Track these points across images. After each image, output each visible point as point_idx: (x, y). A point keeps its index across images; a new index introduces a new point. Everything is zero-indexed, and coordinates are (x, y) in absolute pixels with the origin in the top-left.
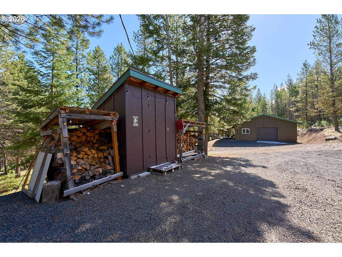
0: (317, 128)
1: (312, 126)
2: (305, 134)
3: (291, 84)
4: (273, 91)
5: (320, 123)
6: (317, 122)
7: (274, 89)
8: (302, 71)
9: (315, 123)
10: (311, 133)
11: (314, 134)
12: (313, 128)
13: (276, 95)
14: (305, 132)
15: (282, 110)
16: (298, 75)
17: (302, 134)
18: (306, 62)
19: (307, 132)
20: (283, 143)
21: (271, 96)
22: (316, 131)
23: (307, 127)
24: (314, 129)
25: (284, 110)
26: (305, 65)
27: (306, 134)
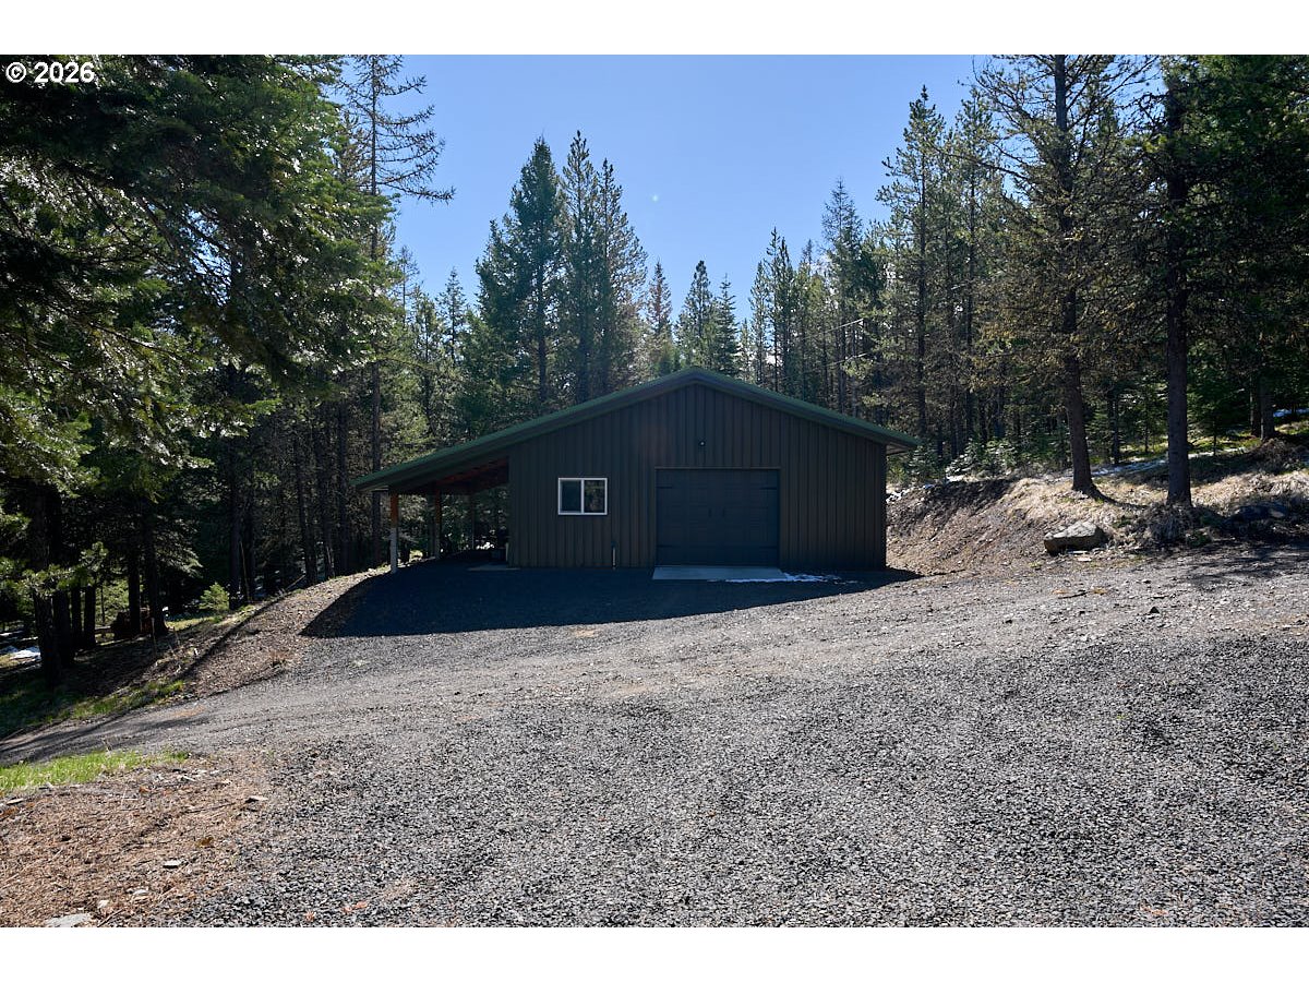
0: (971, 479)
1: (948, 469)
2: (920, 516)
3: (848, 234)
4: (768, 272)
5: (981, 452)
6: (971, 446)
7: (771, 259)
8: (904, 146)
9: (957, 450)
10: (947, 507)
11: (962, 514)
12: (952, 479)
13: (781, 296)
14: (916, 503)
15: (805, 382)
16: (889, 171)
17: (903, 515)
18: (925, 96)
19: (925, 502)
20: (812, 579)
21: (754, 301)
22: (969, 496)
23: (925, 477)
24: (957, 483)
25: (815, 382)
26: (918, 112)
27: (923, 514)
